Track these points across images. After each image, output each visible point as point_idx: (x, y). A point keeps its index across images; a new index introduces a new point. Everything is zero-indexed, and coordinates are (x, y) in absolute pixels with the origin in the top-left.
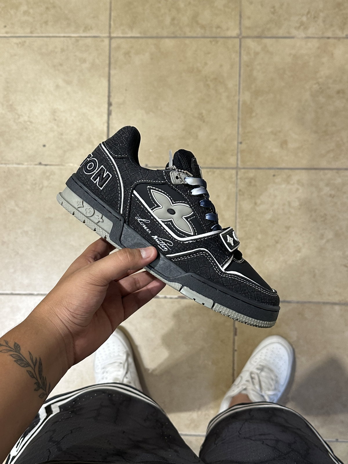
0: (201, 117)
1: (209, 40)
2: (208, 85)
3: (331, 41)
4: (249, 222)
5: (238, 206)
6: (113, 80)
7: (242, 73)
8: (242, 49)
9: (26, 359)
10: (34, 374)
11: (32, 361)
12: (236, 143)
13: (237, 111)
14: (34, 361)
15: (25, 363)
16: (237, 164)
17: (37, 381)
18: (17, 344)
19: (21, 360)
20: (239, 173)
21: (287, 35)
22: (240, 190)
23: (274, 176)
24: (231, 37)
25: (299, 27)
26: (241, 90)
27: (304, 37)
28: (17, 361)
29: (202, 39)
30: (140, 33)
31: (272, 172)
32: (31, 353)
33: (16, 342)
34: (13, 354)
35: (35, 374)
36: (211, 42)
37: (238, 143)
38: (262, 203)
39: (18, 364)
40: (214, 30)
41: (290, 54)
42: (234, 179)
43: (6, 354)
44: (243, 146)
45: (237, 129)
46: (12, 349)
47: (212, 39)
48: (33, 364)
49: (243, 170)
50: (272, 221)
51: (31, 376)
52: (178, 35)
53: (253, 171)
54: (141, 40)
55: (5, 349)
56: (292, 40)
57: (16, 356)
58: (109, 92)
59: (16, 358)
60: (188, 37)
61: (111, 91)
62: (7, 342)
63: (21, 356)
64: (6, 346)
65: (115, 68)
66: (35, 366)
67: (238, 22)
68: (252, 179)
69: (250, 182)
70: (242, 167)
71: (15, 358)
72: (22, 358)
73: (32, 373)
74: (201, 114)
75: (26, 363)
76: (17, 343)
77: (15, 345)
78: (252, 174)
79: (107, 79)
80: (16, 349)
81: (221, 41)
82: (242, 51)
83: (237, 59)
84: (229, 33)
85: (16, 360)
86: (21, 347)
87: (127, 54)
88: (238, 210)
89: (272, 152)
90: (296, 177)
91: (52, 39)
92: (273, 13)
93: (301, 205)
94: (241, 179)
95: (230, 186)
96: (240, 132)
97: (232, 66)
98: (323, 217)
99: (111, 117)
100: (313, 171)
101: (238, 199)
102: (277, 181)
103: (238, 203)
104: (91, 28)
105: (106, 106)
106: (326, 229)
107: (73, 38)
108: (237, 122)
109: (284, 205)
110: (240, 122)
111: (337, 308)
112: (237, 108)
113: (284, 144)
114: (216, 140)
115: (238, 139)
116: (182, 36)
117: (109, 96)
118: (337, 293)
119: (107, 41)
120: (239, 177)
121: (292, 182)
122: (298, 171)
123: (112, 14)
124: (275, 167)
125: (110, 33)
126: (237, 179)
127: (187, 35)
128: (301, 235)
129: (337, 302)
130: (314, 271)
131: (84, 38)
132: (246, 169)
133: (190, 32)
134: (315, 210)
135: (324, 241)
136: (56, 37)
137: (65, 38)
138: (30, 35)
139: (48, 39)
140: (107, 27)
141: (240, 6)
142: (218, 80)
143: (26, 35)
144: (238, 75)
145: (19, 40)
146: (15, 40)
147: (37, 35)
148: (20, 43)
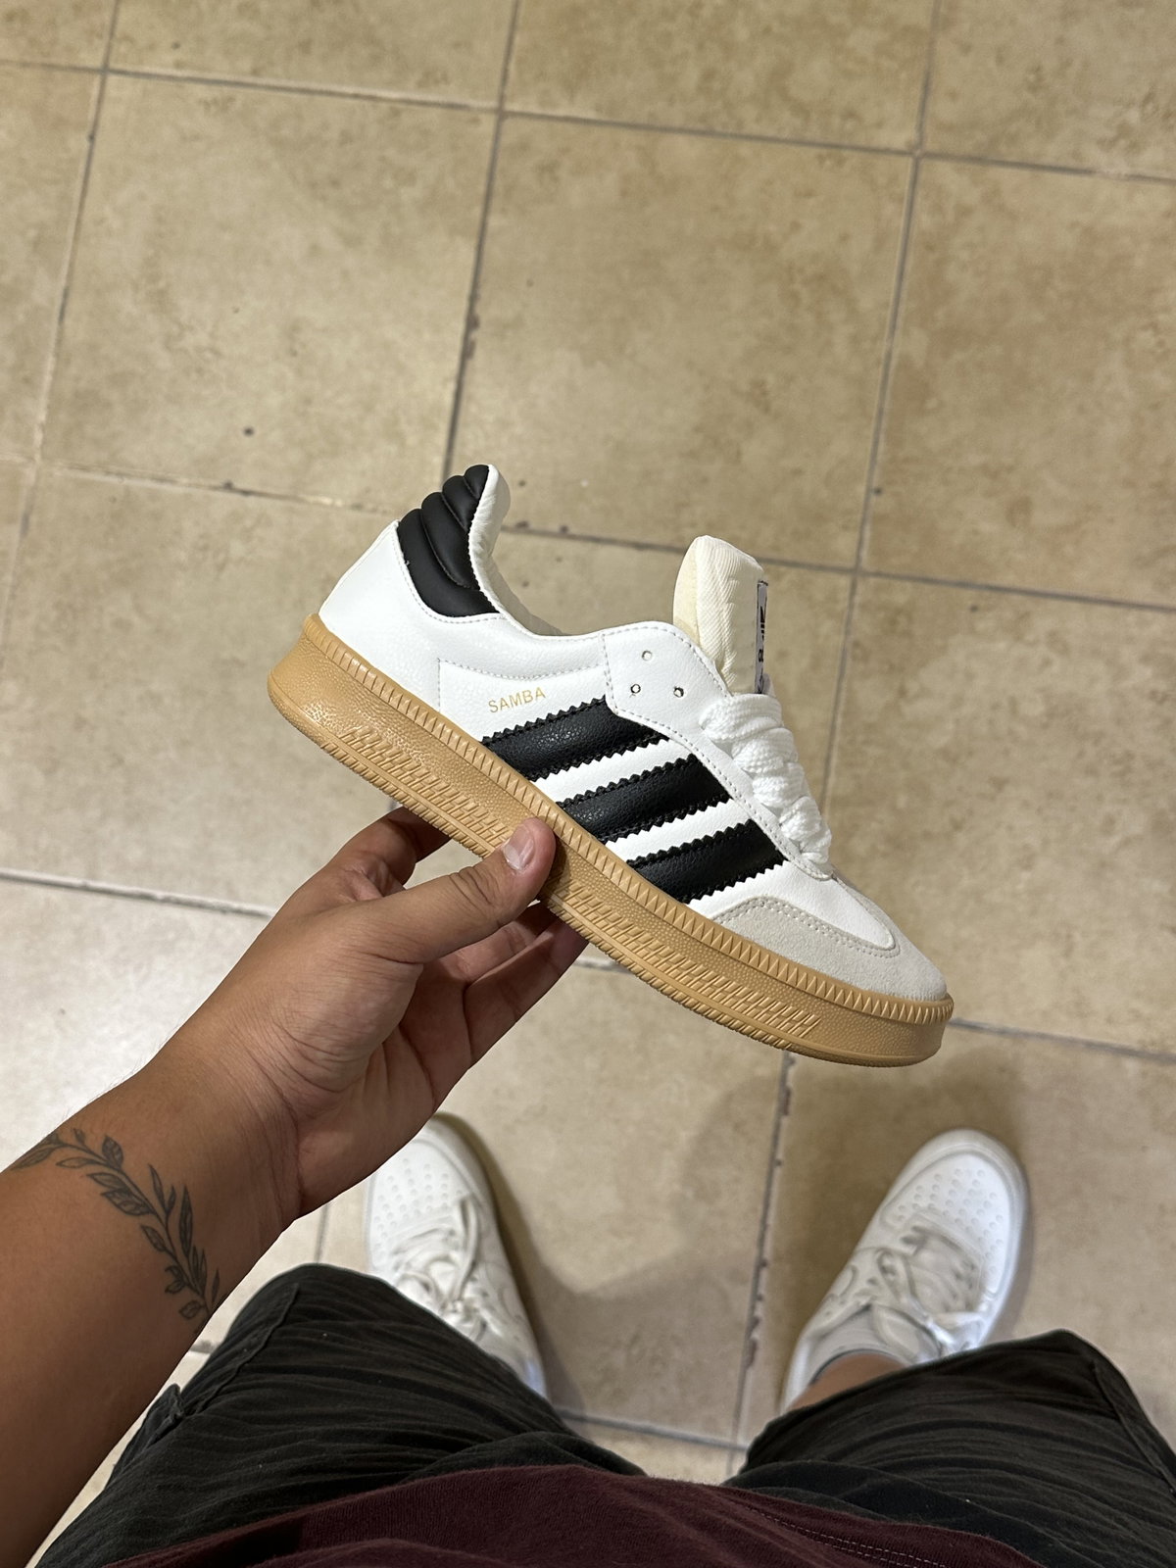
0: (759, 395)
1: (814, 151)
2: (795, 297)
4: (873, 751)
5: (844, 695)
6: (492, 249)
7: (909, 267)
8: (920, 193)
9: (141, 1189)
10: (165, 1237)
11: (160, 1196)
12: (861, 489)
13: (879, 386)
15: (137, 1201)
16: (858, 558)
17: (172, 1263)
18: (113, 1144)
19: (125, 1191)
20: (860, 588)
21: (1072, 163)
22: (856, 644)
23: (974, 609)
24: (886, 151)
25: (1113, 143)
26: (900, 322)
27: (1124, 173)
28: (111, 1195)
29: (794, 149)
30: (598, 109)
31: (968, 597)
32: (160, 1172)
33: (110, 1134)
34: (101, 1174)
35: (169, 1237)
36: (821, 159)
37: (868, 490)
38: (924, 693)
39: (113, 1203)
40: (836, 121)
41: (1074, 225)
42: (843, 605)
43: (77, 1174)
44: (883, 504)
45: (870, 446)
46: (95, 1154)
47: (824, 151)
48: (163, 1205)
49: (872, 580)
50: (950, 756)
51: (155, 1245)
52: (719, 129)
53: (908, 585)
54: (596, 133)
55: (74, 1156)
56: (1086, 181)
57: (109, 1181)
58: (475, 285)
59: (110, 1184)
60: (749, 138)
61: (481, 281)
62: (82, 1134)
63: (124, 1179)
64: (78, 1148)
65: (504, 211)
66: (168, 1213)
67: (915, 106)
68: (899, 611)
69: (894, 621)
70: (871, 569)
71: (103, 1184)
72: (124, 1184)
73: (160, 1236)
74: (759, 385)
75: (140, 1203)
76: (115, 1138)
77: (108, 1144)
78: (901, 594)
79: (474, 242)
80: (107, 1158)
81: (854, 159)
82: (919, 200)
83: (901, 223)
84: (883, 138)
85: (109, 1193)
86: (124, 1151)
87: (548, 169)
88: (842, 708)
89: (976, 532)
90: (1044, 622)
91: (318, 99)
92: (1034, 88)
93: (1051, 714)
94: (864, 607)
95: (827, 626)
96: (880, 457)
97: (880, 242)
98: (1117, 762)
99: (470, 364)
100: (1106, 610)
101: (848, 672)
102: (981, 626)
103: (844, 685)
104: (445, 79)
105: (460, 326)
106: (1125, 801)
107: (384, 106)
108: (873, 424)
109: (995, 707)
110: (884, 424)
111: (1131, 1066)
112: (880, 377)
113: (1018, 510)
114: (797, 472)
115: (870, 480)
116: (730, 130)
117: (473, 298)
118: (1137, 1016)
119: (488, 124)
120: (858, 599)
121: (1030, 637)
122: (1054, 604)
123: (518, 40)
124: (981, 580)
125: (502, 98)
126: (851, 606)
127: (746, 131)
128: (1039, 811)
129: (1135, 1046)
130: (1069, 936)
131: (416, 108)
132: (887, 576)
133: (758, 120)
134: (1098, 737)
135: (1115, 840)
136: (331, 94)
137: (357, 101)
138: (249, 79)
139: (306, 97)
140: (496, 80)
141: (931, 55)
142: (829, 281)
143: (238, 78)
144: (895, 273)
145: (214, 92)
146: (200, 92)
147: (272, 82)
148: (216, 101)
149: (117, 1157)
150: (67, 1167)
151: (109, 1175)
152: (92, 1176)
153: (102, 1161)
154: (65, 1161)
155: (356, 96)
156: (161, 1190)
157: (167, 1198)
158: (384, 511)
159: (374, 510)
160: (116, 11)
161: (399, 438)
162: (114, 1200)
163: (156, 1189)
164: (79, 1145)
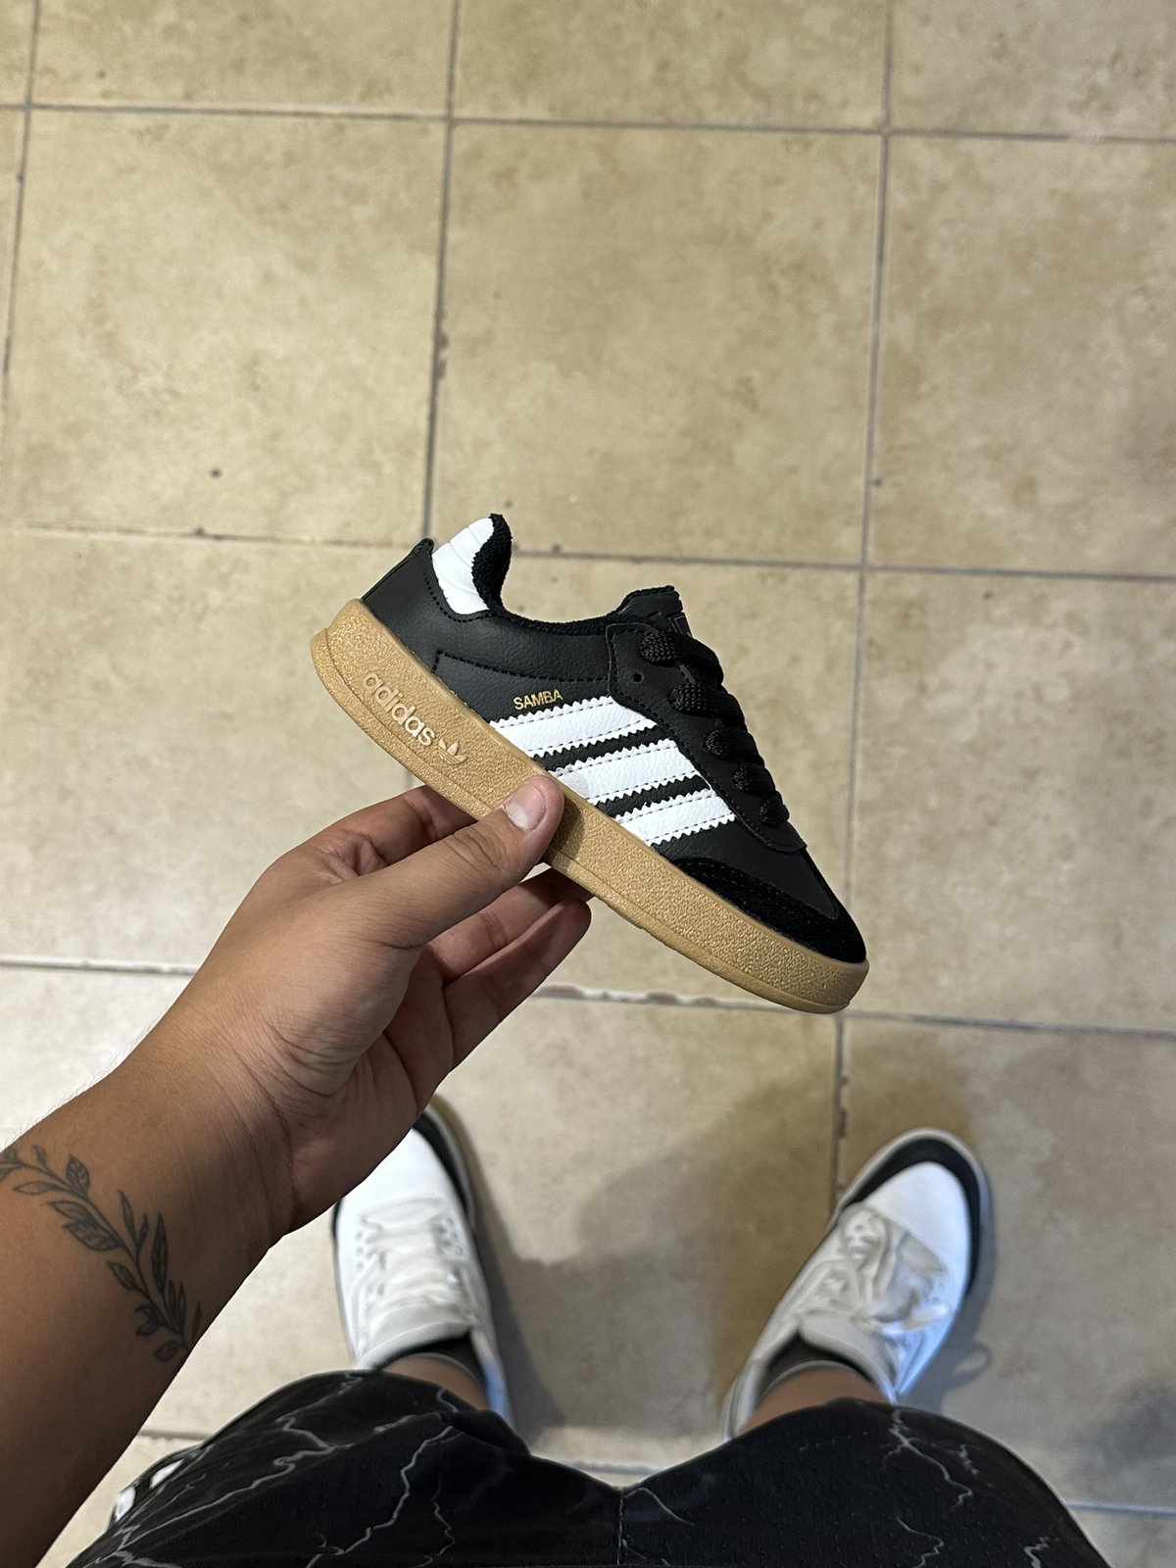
0: (746, 394)
1: (779, 137)
2: (773, 289)
4: (898, 752)
5: (862, 696)
6: (453, 262)
7: (889, 249)
8: (893, 171)
9: (109, 1221)
10: (135, 1274)
11: (131, 1227)
12: (860, 482)
13: (868, 374)
14: (138, 1227)
15: (104, 1235)
16: (864, 553)
17: (145, 1302)
18: (78, 1165)
19: (92, 1223)
20: (869, 584)
21: (1044, 129)
22: (871, 642)
23: (987, 596)
24: (854, 131)
25: (1085, 105)
26: (884, 308)
27: (1099, 136)
28: (73, 1228)
29: (758, 135)
30: (552, 108)
31: (980, 584)
32: (130, 1199)
33: (76, 1155)
34: (63, 1202)
35: (140, 1273)
36: (787, 144)
37: (868, 482)
38: (946, 686)
39: (79, 1239)
40: (799, 104)
41: (1053, 193)
42: (851, 603)
43: (37, 1200)
44: (884, 496)
45: (865, 434)
46: (59, 1180)
47: (790, 136)
48: (134, 1238)
49: (881, 575)
50: (978, 750)
51: (122, 1283)
52: (678, 120)
53: (918, 577)
54: (552, 134)
55: (34, 1180)
56: (1061, 145)
57: (72, 1210)
58: (440, 302)
59: (71, 1214)
60: (710, 127)
61: (446, 297)
62: (44, 1152)
63: (89, 1208)
64: (40, 1170)
65: (462, 223)
66: (139, 1245)
67: (880, 82)
68: (911, 604)
69: (907, 615)
70: (879, 563)
71: (68, 1216)
72: (92, 1216)
73: (128, 1271)
74: (745, 382)
75: (107, 1236)
76: (81, 1159)
77: (73, 1166)
78: (911, 587)
79: (434, 258)
80: (72, 1182)
81: (821, 141)
82: (892, 180)
83: (874, 204)
84: (849, 118)
85: (72, 1224)
86: (91, 1174)
87: (505, 175)
88: (862, 709)
89: (982, 517)
90: (1060, 601)
91: (257, 120)
92: (999, 55)
93: (1076, 699)
94: (874, 603)
95: (838, 626)
96: (878, 447)
97: (855, 226)
99: (442, 384)
101: (864, 672)
102: (997, 613)
103: (862, 686)
104: (389, 89)
105: (428, 346)
106: (1161, 781)
107: (328, 122)
108: (866, 413)
109: (1019, 695)
110: (878, 413)
112: (868, 365)
113: (1024, 490)
114: (793, 470)
115: (868, 472)
116: (691, 121)
117: (439, 315)
119: (438, 132)
120: (867, 596)
121: (1048, 620)
122: (1069, 584)
123: (461, 43)
124: (992, 566)
125: (450, 105)
126: (861, 603)
127: (707, 121)
128: (1074, 798)
130: (1117, 925)
131: (362, 122)
132: (894, 569)
133: (719, 109)
134: (1127, 718)
135: (1154, 823)
136: (271, 113)
137: (298, 120)
138: (183, 105)
139: (243, 119)
140: (442, 86)
141: (889, 29)
142: (806, 269)
143: (170, 104)
144: (874, 256)
145: (147, 121)
146: (131, 121)
147: (207, 105)
148: (149, 130)
149: (83, 1181)
150: (26, 1193)
151: (72, 1203)
152: (53, 1204)
153: (66, 1188)
154: (23, 1185)
155: (297, 114)
158: (367, 544)
159: (355, 544)
160: (34, 42)
161: (375, 468)
162: (77, 1233)
163: (125, 1219)
164: (40, 1166)
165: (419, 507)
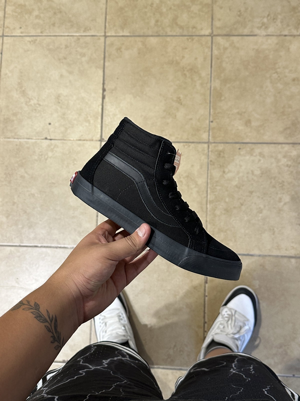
0: (179, 101)
1: (186, 37)
2: (185, 75)
3: (288, 38)
4: (218, 188)
5: (209, 174)
6: (107, 71)
7: (213, 65)
8: (214, 45)
9: (44, 316)
10: (50, 328)
11: (49, 318)
12: (208, 122)
13: (209, 95)
15: (43, 319)
16: (209, 139)
17: (53, 335)
19: (40, 316)
20: (210, 147)
21: (251, 34)
22: (211, 161)
23: (240, 149)
24: (204, 36)
25: (261, 27)
26: (212, 78)
27: (265, 35)
28: (37, 317)
29: (181, 37)
30: (130, 33)
31: (238, 146)
32: (49, 311)
33: (36, 302)
34: (34, 312)
35: (52, 328)
36: (188, 39)
37: (209, 122)
38: (230, 171)
39: (38, 320)
40: (191, 29)
41: (253, 49)
42: (206, 151)
43: (28, 311)
44: (213, 125)
45: (208, 110)
46: (32, 307)
47: (188, 37)
48: (50, 320)
49: (213, 144)
50: (238, 187)
52: (161, 34)
53: (222, 145)
54: (130, 39)
55: (27, 307)
56: (255, 38)
58: (104, 80)
59: (36, 314)
60: (169, 36)
61: (105, 79)
62: (29, 301)
63: (40, 313)
64: (28, 305)
65: (109, 61)
66: (51, 322)
67: (210, 23)
68: (221, 151)
69: (220, 154)
70: (213, 141)
71: (34, 315)
74: (179, 98)
77: (36, 304)
78: (221, 147)
79: (102, 70)
80: (36, 308)
81: (196, 38)
82: (214, 47)
83: (210, 53)
84: (203, 33)
85: (36, 317)
86: (40, 306)
87: (119, 49)
88: (209, 177)
89: (238, 129)
90: (258, 150)
91: (59, 37)
92: (239, 16)
93: (262, 173)
94: (212, 151)
95: (203, 157)
96: (212, 113)
97: (205, 59)
98: (281, 184)
99: (105, 100)
100: (273, 145)
101: (210, 168)
102: (242, 153)
103: (209, 172)
104: (90, 29)
105: (101, 91)
106: (283, 193)
107: (76, 37)
108: (209, 105)
109: (248, 173)
110: (211, 105)
111: (293, 261)
112: (209, 93)
113: (248, 123)
114: (191, 119)
115: (210, 119)
116: (164, 35)
117: (104, 84)
118: (293, 248)
119: (102, 39)
120: (210, 150)
121: (254, 154)
122: (260, 145)
123: (107, 17)
124: (241, 141)
125: (105, 32)
126: (208, 151)
127: (168, 34)
128: (262, 198)
129: (293, 255)
130: (273, 229)
131: (84, 37)
132: (217, 143)
133: (171, 31)
134: (275, 178)
135: (282, 204)
136: (62, 36)
137: (69, 37)
138: (40, 34)
139: (55, 37)
140: (103, 28)
141: (212, 10)
142: (193, 70)
143: (37, 35)
144: (210, 66)
145: (32, 39)
146: (28, 39)
147: (46, 34)
148: (32, 41)
149: (38, 307)
150: (25, 310)
151: (36, 312)
152: (32, 312)
153: (34, 309)
154: (24, 309)
155: (68, 36)
156: (50, 316)
157: (51, 318)
158: (87, 140)
159: (84, 140)
160: (4, 20)
161: (89, 121)
162: (37, 319)
163: (48, 315)
164: (28, 304)
165: (100, 131)
